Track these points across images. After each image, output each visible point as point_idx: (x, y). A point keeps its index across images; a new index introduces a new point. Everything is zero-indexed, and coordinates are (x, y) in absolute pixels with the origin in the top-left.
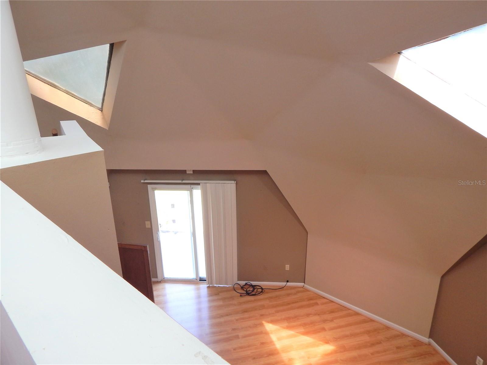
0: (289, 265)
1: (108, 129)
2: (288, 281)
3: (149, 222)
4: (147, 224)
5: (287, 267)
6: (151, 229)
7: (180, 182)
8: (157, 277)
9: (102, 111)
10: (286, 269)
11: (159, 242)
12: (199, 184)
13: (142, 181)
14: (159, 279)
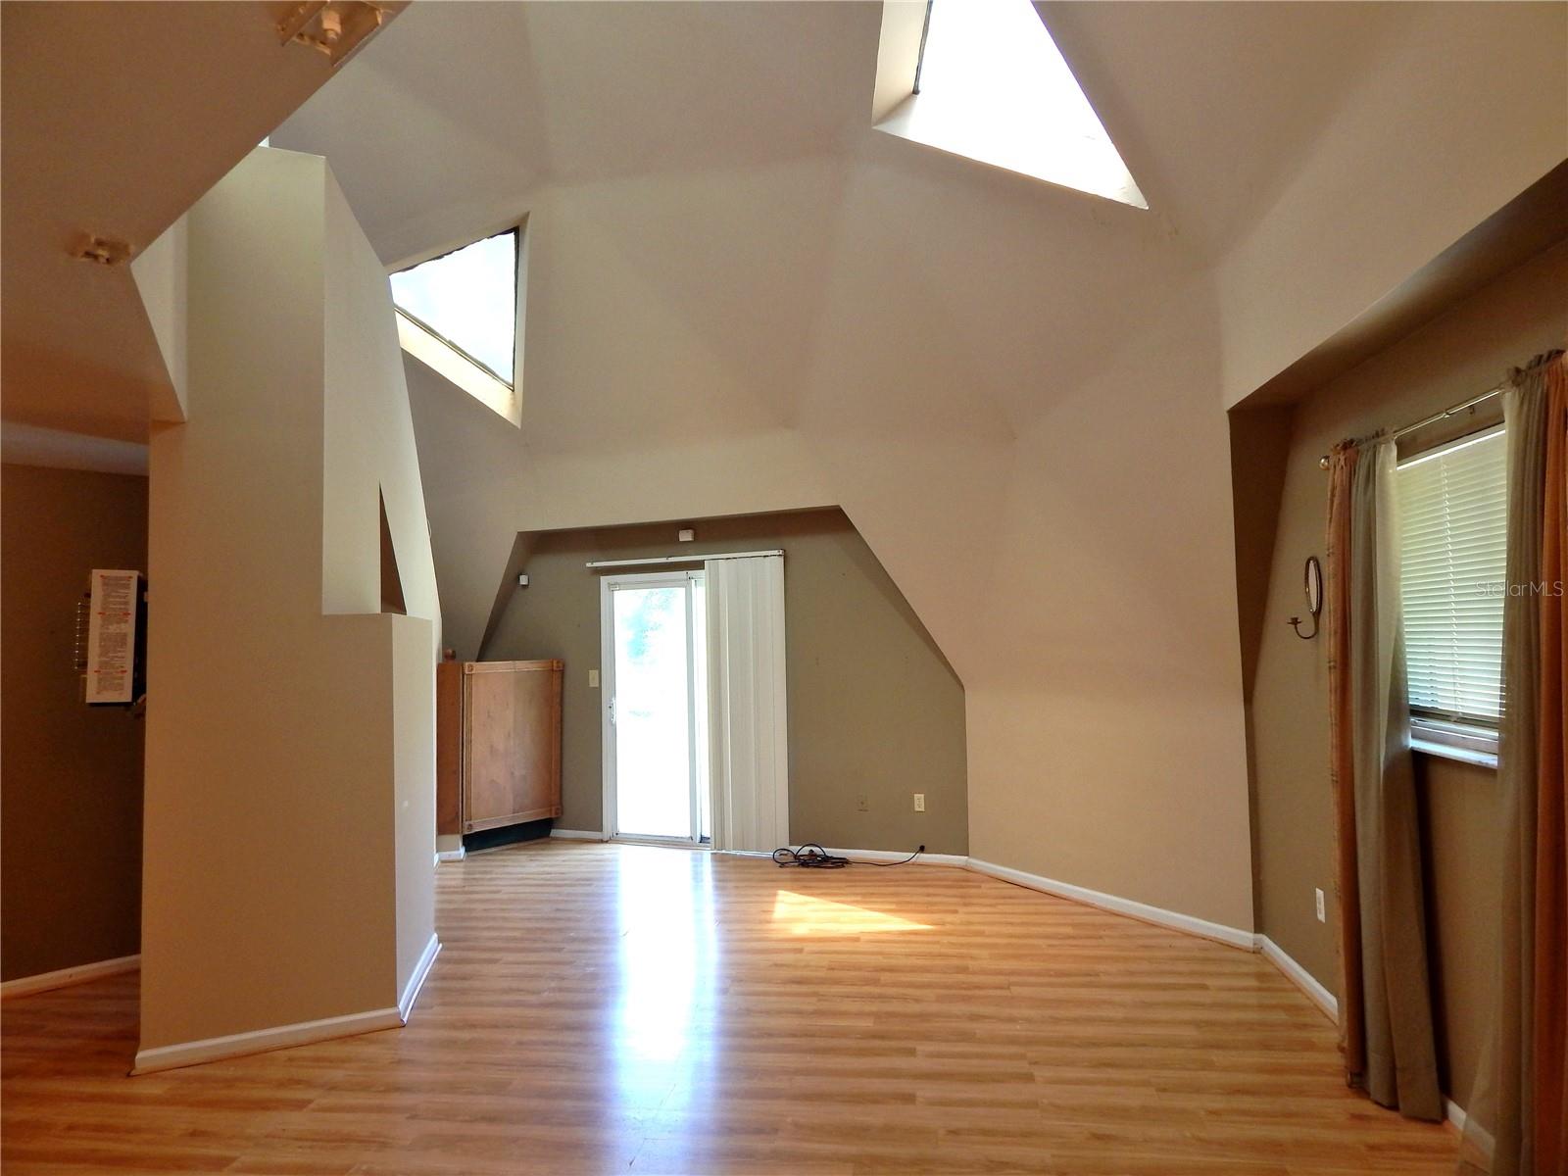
0: (923, 795)
1: (519, 427)
2: (922, 849)
3: (597, 672)
4: (593, 674)
5: (919, 802)
6: (599, 689)
7: (663, 560)
8: (600, 829)
9: (513, 391)
10: (916, 806)
11: (614, 727)
12: (700, 565)
13: (589, 565)
14: (606, 833)
